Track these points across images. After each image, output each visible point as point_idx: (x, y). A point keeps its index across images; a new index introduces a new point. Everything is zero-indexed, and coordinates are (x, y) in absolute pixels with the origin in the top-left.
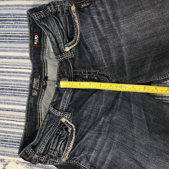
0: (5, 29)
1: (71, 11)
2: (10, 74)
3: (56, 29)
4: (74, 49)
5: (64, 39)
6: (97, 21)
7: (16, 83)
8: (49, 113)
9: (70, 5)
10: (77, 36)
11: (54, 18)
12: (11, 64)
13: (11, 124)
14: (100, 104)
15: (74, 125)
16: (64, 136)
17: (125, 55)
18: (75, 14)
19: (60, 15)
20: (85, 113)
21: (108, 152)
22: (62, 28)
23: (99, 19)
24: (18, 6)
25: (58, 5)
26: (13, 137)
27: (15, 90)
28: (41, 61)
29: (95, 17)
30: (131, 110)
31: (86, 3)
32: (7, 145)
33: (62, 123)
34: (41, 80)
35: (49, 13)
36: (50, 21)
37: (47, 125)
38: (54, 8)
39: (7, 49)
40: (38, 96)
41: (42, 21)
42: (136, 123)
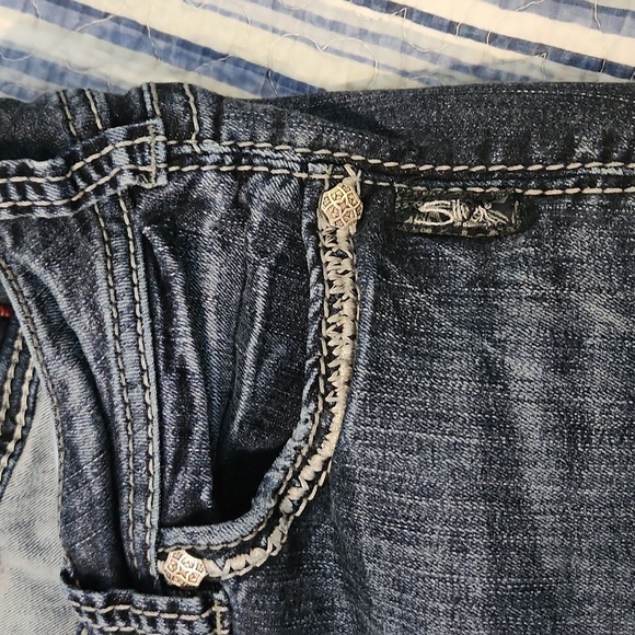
1: (313, 228)
3: (130, 356)
4: (241, 595)
5: (175, 472)
9: (320, 172)
10: (305, 463)
11: (147, 246)
19: (206, 230)
22: (193, 365)
23: (548, 401)
25: (210, 146)
29: (526, 368)
31: (472, 202)
35: (110, 192)
36: (99, 267)
38: (170, 160)
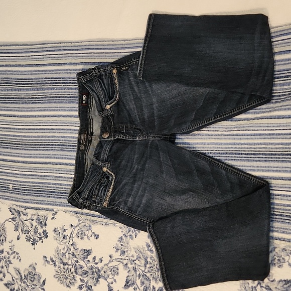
0: (56, 91)
1: (112, 73)
2: (59, 131)
3: (99, 90)
4: (113, 107)
5: (105, 99)
6: (133, 83)
7: (63, 139)
8: (93, 164)
9: (112, 69)
10: (117, 95)
11: (98, 80)
12: (60, 122)
13: (59, 177)
14: (134, 154)
15: (114, 173)
16: (104, 183)
17: (156, 111)
18: (115, 77)
19: (104, 77)
20: (123, 163)
21: (143, 196)
22: (105, 89)
24: (67, 70)
25: (102, 69)
26: (61, 188)
27: (63, 145)
28: (87, 119)
29: (132, 79)
30: (160, 157)
31: (126, 67)
32: (56, 196)
33: (104, 172)
34: (87, 135)
35: (94, 76)
36: (95, 83)
37: (91, 174)
38: (98, 72)
39: (56, 109)
40: (85, 150)
41: (88, 83)
42: (164, 168)
